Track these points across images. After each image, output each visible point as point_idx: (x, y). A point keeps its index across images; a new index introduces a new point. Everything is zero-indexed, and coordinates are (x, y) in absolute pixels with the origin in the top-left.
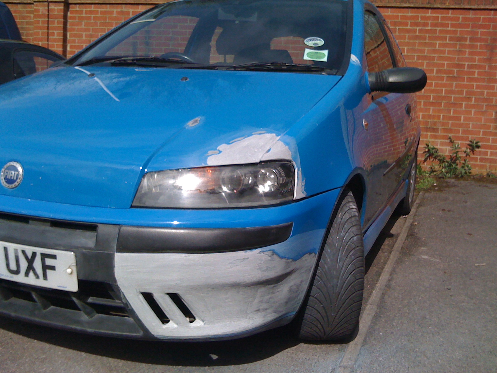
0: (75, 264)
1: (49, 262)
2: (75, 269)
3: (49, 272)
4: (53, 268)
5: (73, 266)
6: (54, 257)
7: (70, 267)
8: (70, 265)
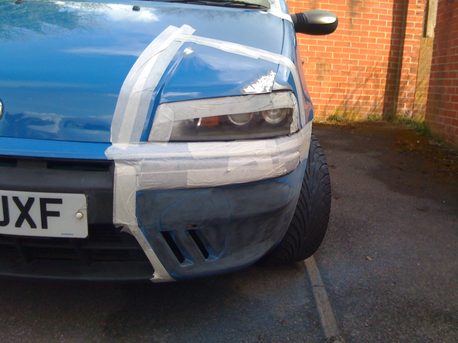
0: (86, 207)
1: (50, 207)
2: (85, 213)
3: (50, 219)
4: (56, 214)
5: (83, 209)
6: (59, 201)
7: (79, 211)
8: (79, 208)
